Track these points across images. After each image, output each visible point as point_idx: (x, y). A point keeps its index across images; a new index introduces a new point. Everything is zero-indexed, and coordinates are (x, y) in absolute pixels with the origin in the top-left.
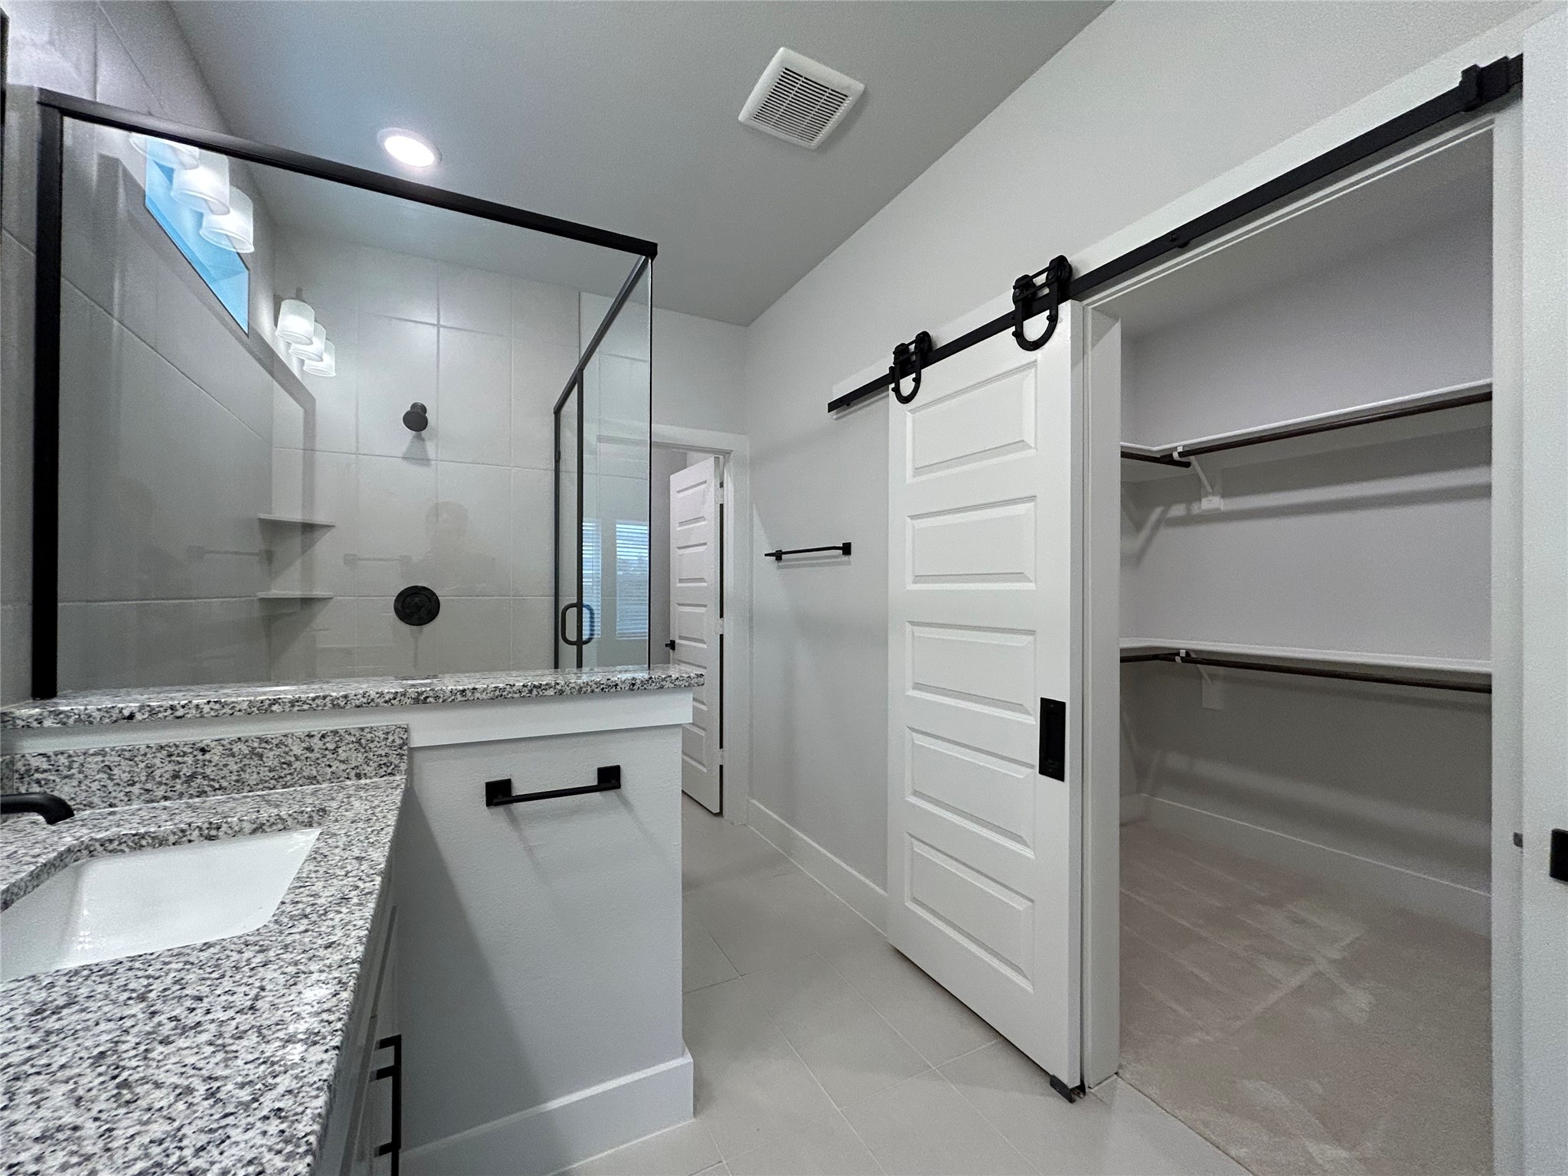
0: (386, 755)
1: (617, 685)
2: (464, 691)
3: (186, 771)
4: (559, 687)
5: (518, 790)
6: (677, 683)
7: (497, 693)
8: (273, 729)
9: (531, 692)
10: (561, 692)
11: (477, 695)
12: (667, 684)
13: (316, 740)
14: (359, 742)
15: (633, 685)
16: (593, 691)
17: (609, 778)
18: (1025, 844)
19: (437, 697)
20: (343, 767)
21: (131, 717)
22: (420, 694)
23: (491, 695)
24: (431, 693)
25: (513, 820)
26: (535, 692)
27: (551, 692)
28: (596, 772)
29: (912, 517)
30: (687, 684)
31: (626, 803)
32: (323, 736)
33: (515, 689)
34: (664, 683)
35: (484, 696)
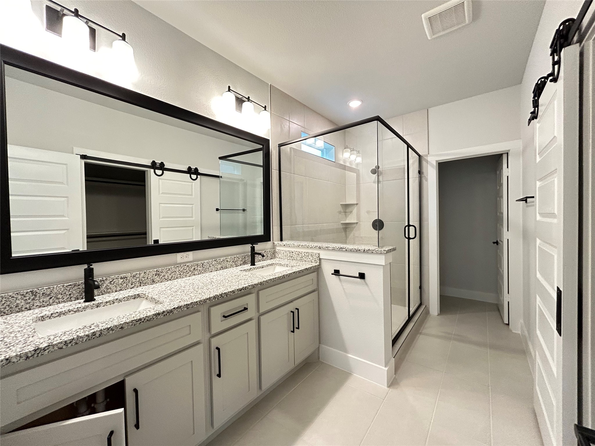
0: (316, 259)
1: (360, 250)
2: (327, 247)
3: (291, 256)
4: (346, 249)
5: (341, 273)
6: (377, 252)
7: (333, 248)
8: (300, 250)
9: (340, 249)
10: (347, 250)
11: (330, 248)
12: (374, 252)
13: (306, 253)
14: (311, 255)
15: (364, 251)
16: (354, 251)
19: (322, 248)
20: (309, 260)
21: (285, 245)
22: (320, 247)
23: (332, 249)
24: (321, 247)
25: (340, 279)
26: (341, 249)
27: (344, 250)
28: (359, 273)
30: (380, 253)
32: (307, 253)
33: (337, 248)
34: (373, 251)
35: (331, 249)
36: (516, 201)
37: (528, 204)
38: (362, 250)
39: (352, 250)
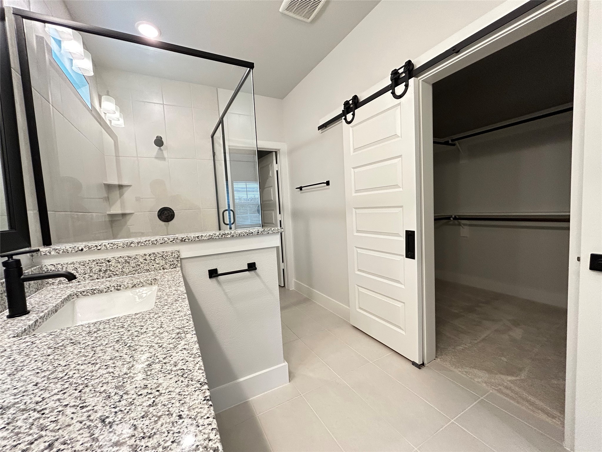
0: (173, 261)
1: (252, 233)
2: (198, 237)
3: (104, 269)
4: (232, 234)
6: (274, 231)
7: (210, 237)
8: (132, 253)
9: (222, 236)
10: (233, 236)
11: (203, 238)
13: (147, 256)
14: (162, 256)
15: (258, 232)
16: (244, 235)
17: (252, 267)
18: (401, 284)
19: (189, 239)
20: (158, 266)
21: (82, 250)
22: (183, 238)
23: (207, 238)
24: (187, 238)
25: (219, 282)
26: (223, 236)
27: (229, 236)
28: (247, 265)
29: (354, 168)
30: (277, 232)
31: (258, 275)
32: (150, 255)
33: (216, 235)
34: (269, 231)
35: (205, 238)
36: (296, 188)
37: (302, 191)
38: (255, 232)
39: (241, 235)
